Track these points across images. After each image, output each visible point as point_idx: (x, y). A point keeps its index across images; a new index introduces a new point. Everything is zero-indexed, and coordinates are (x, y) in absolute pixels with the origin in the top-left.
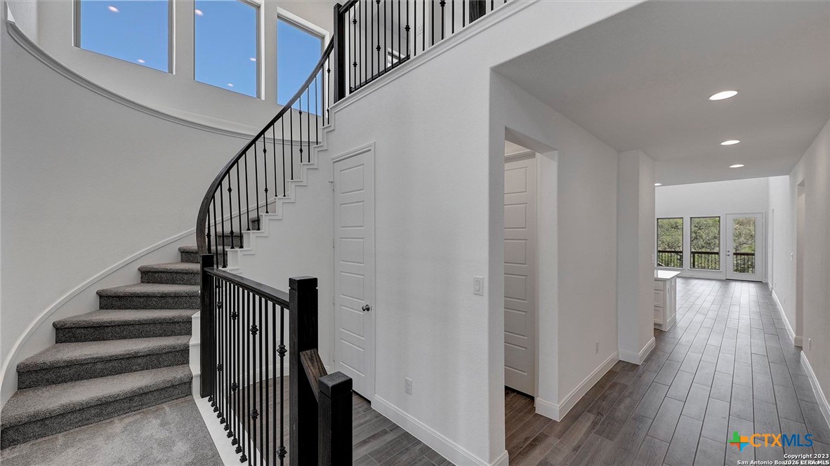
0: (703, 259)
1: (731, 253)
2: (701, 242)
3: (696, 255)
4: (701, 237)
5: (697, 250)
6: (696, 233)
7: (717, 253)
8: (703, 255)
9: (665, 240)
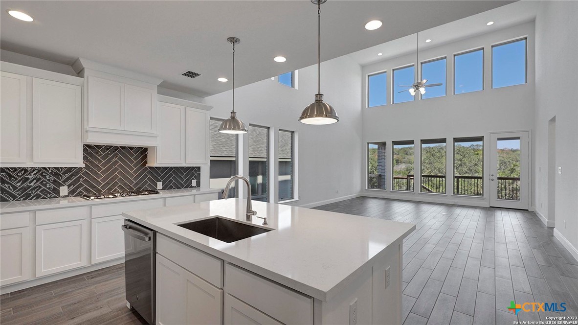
0: (466, 183)
1: (495, 178)
2: (465, 169)
3: (460, 180)
4: (465, 164)
5: (462, 175)
6: (461, 160)
7: (481, 178)
8: (466, 180)
9: (436, 167)
